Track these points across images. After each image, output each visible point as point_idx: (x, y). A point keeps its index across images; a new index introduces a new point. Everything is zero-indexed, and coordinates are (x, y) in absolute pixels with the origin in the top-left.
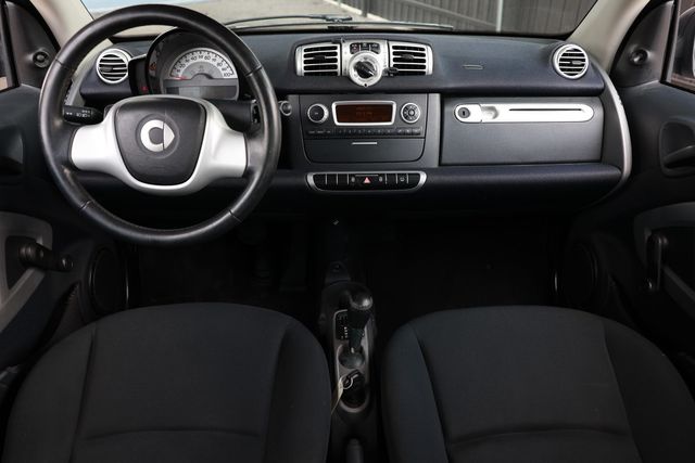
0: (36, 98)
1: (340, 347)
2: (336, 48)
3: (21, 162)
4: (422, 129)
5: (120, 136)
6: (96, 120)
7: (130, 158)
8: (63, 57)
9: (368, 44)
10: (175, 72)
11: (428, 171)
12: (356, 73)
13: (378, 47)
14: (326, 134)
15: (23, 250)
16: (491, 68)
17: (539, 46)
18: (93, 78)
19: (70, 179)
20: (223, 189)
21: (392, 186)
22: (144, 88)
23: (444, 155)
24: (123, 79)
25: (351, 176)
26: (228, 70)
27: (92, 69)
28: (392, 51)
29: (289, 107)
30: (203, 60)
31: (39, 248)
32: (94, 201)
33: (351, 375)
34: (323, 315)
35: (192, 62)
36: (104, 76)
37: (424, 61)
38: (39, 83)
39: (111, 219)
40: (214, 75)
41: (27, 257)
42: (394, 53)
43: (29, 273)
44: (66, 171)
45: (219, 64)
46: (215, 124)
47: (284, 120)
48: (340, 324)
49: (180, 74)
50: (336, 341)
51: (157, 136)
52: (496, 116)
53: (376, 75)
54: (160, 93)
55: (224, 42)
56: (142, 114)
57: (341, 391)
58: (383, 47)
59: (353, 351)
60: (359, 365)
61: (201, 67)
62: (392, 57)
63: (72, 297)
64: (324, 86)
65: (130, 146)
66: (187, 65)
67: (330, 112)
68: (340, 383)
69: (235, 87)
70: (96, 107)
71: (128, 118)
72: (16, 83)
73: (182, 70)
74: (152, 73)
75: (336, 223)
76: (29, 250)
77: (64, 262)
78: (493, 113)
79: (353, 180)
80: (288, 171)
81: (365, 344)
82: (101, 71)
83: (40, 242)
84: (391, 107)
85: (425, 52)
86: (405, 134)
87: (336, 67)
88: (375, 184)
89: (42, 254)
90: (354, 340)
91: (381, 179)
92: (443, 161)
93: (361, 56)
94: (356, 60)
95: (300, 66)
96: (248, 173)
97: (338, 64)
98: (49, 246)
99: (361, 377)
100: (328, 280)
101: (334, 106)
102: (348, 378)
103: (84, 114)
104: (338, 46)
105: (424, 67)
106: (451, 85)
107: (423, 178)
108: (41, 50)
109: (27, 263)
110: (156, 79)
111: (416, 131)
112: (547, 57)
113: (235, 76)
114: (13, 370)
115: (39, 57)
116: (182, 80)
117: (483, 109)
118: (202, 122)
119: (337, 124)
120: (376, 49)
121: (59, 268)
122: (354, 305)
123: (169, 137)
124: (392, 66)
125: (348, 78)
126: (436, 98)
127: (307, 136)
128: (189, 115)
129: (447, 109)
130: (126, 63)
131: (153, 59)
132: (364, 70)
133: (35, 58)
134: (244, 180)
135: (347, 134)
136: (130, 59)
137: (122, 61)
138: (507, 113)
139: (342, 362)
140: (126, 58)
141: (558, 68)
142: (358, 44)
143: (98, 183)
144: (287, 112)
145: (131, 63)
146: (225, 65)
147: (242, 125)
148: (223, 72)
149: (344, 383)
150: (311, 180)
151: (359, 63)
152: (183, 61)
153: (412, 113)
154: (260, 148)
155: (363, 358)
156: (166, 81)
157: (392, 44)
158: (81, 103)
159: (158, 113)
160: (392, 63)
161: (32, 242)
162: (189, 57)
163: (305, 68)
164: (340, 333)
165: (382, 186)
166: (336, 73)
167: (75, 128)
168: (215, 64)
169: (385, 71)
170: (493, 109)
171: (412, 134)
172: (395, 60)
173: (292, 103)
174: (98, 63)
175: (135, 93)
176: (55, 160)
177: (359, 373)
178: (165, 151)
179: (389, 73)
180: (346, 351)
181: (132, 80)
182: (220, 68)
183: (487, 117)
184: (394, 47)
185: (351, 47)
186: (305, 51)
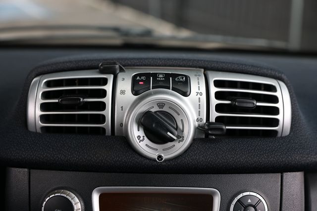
2: (104, 82)
9: (167, 76)
12: (141, 133)
13: (186, 82)
28: (214, 90)
37: (276, 111)
42: (218, 95)
53: (180, 138)
58: (197, 86)
62: (214, 102)
84: (210, 198)
85: (278, 94)
87: (102, 119)
93: (153, 100)
94: (142, 108)
95: (34, 111)
97: (108, 113)
101: (96, 196)
104: (110, 78)
105: (275, 122)
120: (182, 87)
124: (213, 119)
125: (125, 141)
126: (295, 181)
142: (148, 75)
151: (148, 114)
157: (214, 77)
160: (214, 115)
163: (43, 118)
166: (102, 130)
169: (199, 129)
172: (219, 108)
184: (218, 84)
185: (135, 82)
186: (48, 84)
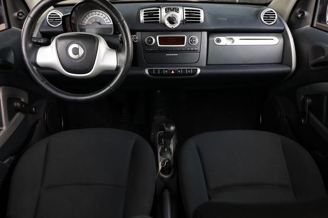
0: (20, 34)
1: (160, 148)
2: (158, 10)
3: (13, 63)
4: (198, 48)
5: (59, 51)
6: (48, 44)
7: (63, 62)
8: (32, 14)
9: (173, 8)
10: (84, 21)
11: (201, 68)
12: (168, 22)
13: (178, 10)
14: (154, 50)
15: (15, 104)
16: (231, 20)
17: (254, 9)
18: (45, 24)
19: (36, 71)
20: (106, 76)
21: (184, 74)
22: (69, 29)
23: (208, 60)
24: (59, 24)
25: (165, 70)
26: (109, 21)
27: (45, 20)
28: (185, 11)
29: (137, 38)
30: (97, 16)
31: (22, 103)
32: (47, 81)
33: (165, 160)
34: (152, 134)
35: (91, 16)
36: (51, 23)
37: (200, 16)
38: (21, 27)
39: (54, 89)
40: (102, 23)
41: (17, 107)
43: (18, 114)
44: (34, 67)
45: (104, 18)
46: (103, 46)
47: (134, 44)
48: (160, 137)
49: (86, 23)
50: (158, 145)
51: (76, 51)
52: (233, 42)
53: (177, 23)
54: (76, 31)
55: (106, 8)
56: (69, 41)
57: (160, 168)
58: (181, 10)
59: (166, 150)
60: (169, 156)
61: (96, 19)
62: (185, 14)
63: (38, 125)
64: (153, 28)
65: (63, 56)
66: (89, 18)
67: (156, 40)
68: (160, 164)
69: (112, 28)
70: (47, 38)
71: (62, 43)
72: (9, 27)
73: (87, 20)
74: (73, 22)
75: (159, 92)
76: (18, 104)
77: (34, 109)
78: (232, 41)
79: (166, 72)
80: (136, 68)
81: (172, 147)
82: (49, 20)
83: (23, 100)
84: (184, 38)
85: (200, 12)
86: (191, 50)
87: (158, 19)
88: (176, 74)
89: (24, 106)
90: (166, 145)
91: (179, 72)
92: (208, 63)
93: (170, 14)
95: (142, 18)
96: (118, 68)
97: (160, 17)
98: (27, 102)
99: (169, 161)
100: (155, 118)
101: (158, 37)
102: (164, 162)
103: (42, 41)
104: (160, 9)
105: (200, 19)
106: (213, 27)
107: (199, 71)
108: (21, 11)
109: (17, 110)
110: (75, 25)
111: (196, 49)
112: (257, 14)
113: (112, 23)
114: (12, 158)
115: (20, 14)
116: (87, 25)
117: (227, 39)
118: (96, 44)
119: (159, 45)
120: (177, 11)
121: (32, 112)
122: (167, 129)
123: (81, 52)
125: (164, 24)
126: (205, 34)
127: (146, 52)
128: (90, 42)
129: (210, 39)
130: (61, 17)
131: (74, 15)
132: (171, 20)
133: (18, 15)
134: (116, 71)
135: (164, 50)
136: (62, 15)
137: (58, 16)
138: (238, 41)
139: (161, 155)
140: (61, 15)
141: (263, 19)
142: (169, 8)
143: (49, 73)
144: (136, 40)
145: (63, 17)
146: (107, 18)
147: (115, 46)
148: (106, 21)
149: (162, 164)
150: (147, 72)
151: (169, 17)
152: (87, 16)
153: (194, 41)
154: (123, 57)
155: (171, 153)
156: (79, 26)
157: (185, 8)
158: (40, 36)
159: (76, 41)
160: (185, 17)
161: (19, 100)
162: (90, 14)
163: (144, 20)
164: (160, 142)
165: (180, 74)
166: (159, 22)
167: (38, 48)
168: (102, 17)
169: (181, 21)
170: (232, 39)
171: (194, 50)
173: (138, 36)
174: (48, 17)
175: (65, 31)
176: (29, 63)
177: (168, 160)
178: (80, 58)
179: (184, 22)
180: (163, 150)
181: (64, 25)
182: (104, 19)
183: (229, 43)
184: (186, 10)
185: (166, 10)
186: (144, 11)
